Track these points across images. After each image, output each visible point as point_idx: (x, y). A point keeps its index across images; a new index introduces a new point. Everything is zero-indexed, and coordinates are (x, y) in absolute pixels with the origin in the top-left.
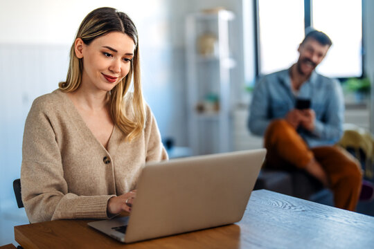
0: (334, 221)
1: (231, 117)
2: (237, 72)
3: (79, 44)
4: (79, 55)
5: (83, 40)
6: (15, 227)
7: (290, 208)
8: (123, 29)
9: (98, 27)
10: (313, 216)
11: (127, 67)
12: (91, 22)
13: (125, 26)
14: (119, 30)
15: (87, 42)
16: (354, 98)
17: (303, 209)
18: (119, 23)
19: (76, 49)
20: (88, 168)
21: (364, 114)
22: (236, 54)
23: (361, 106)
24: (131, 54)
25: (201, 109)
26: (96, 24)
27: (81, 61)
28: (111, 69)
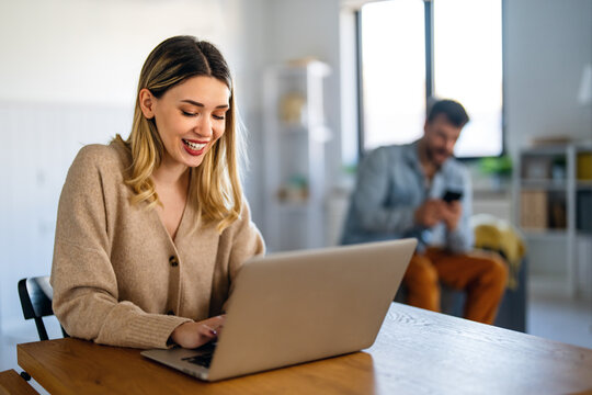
0: (469, 338)
1: (325, 209)
2: (333, 147)
3: (145, 97)
4: (148, 115)
5: (151, 91)
6: (18, 345)
7: (408, 321)
8: (209, 71)
9: (171, 71)
10: (440, 332)
11: (221, 126)
12: (161, 64)
13: (212, 65)
14: (204, 73)
15: (158, 94)
16: (491, 183)
17: (427, 322)
18: (202, 62)
19: (142, 105)
20: (149, 271)
21: (504, 205)
22: (332, 120)
23: (500, 194)
24: (225, 106)
25: (283, 195)
26: (167, 67)
27: (153, 121)
28: (198, 131)
